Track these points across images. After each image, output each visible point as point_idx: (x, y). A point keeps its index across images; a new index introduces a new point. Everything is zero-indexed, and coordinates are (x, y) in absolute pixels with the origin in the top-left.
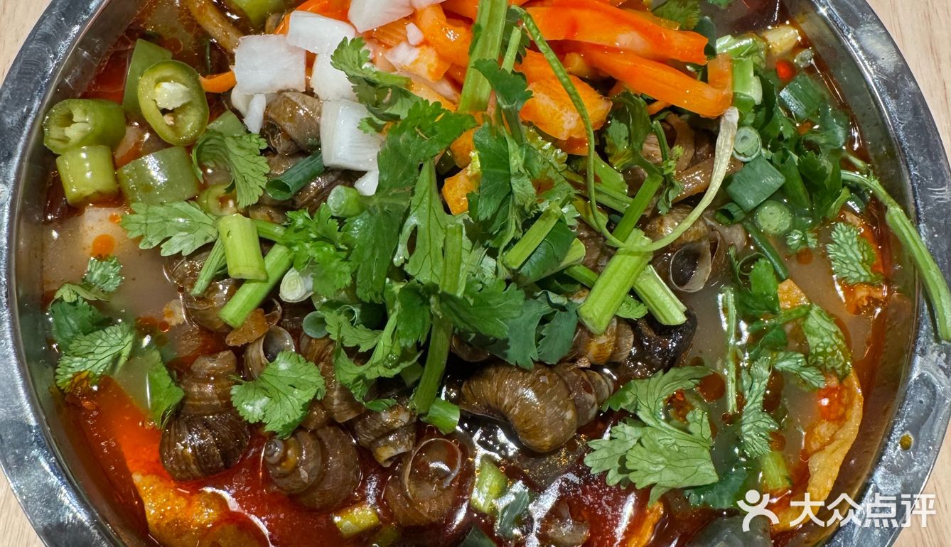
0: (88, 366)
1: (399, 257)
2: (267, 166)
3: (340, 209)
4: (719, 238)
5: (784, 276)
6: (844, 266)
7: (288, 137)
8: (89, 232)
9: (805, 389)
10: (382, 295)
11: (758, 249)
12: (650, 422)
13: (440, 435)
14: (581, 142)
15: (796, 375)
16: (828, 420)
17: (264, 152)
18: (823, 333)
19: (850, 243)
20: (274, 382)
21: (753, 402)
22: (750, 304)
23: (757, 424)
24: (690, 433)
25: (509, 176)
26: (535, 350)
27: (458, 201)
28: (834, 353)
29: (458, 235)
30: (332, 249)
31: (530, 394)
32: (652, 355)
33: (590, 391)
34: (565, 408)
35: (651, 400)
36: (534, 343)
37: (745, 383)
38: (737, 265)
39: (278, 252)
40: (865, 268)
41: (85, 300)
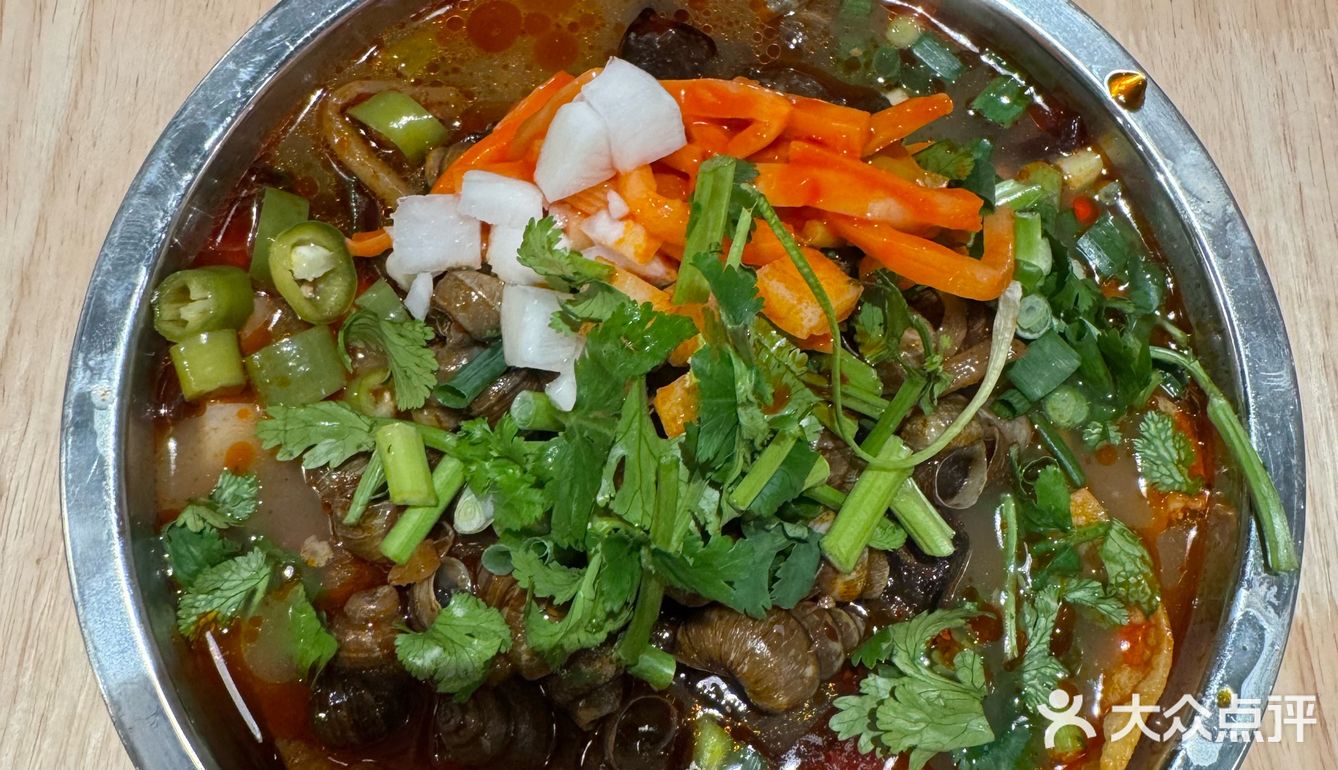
0: (215, 604)
1: (603, 495)
2: (435, 361)
3: (527, 421)
4: (997, 436)
5: (1078, 483)
6: (1155, 467)
7: (460, 328)
8: (212, 433)
9: (1105, 626)
10: (584, 542)
11: (1048, 449)
12: (909, 671)
13: (652, 691)
14: (825, 338)
15: (1093, 608)
16: (1131, 665)
17: (430, 344)
18: (1124, 558)
19: (1163, 437)
20: (449, 633)
21: (1038, 643)
22: (1035, 520)
23: (1043, 670)
24: (959, 681)
25: (735, 405)
26: (768, 596)
27: (674, 419)
28: (1139, 583)
29: (674, 471)
30: (517, 472)
31: (761, 647)
32: (912, 587)
33: (834, 638)
34: (805, 664)
35: (911, 644)
36: (767, 587)
37: (1028, 617)
38: (1021, 472)
39: (449, 467)
40: (1180, 471)
41: (212, 527)
